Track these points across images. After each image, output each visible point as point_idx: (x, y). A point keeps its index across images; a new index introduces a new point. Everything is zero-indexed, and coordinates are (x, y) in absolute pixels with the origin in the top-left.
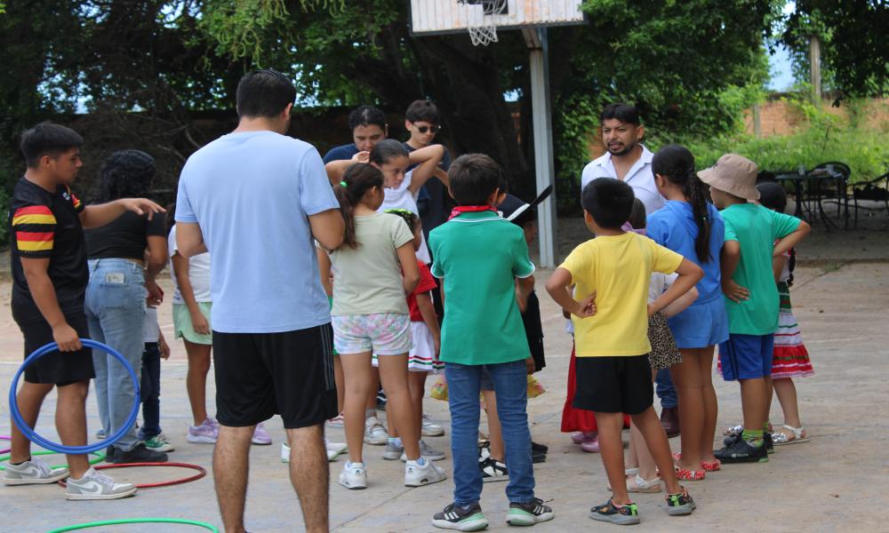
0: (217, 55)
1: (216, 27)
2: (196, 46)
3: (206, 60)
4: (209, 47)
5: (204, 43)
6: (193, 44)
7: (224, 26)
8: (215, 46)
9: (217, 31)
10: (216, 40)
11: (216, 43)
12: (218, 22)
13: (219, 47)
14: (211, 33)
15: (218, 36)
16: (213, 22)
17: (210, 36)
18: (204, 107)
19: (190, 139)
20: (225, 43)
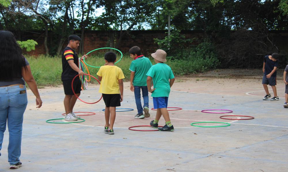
0: (283, 15)
1: (283, 7)
2: (277, 12)
3: (280, 16)
4: (281, 13)
5: (279, 12)
6: (276, 12)
7: (286, 7)
8: (283, 13)
9: (283, 8)
10: (283, 11)
11: (283, 12)
12: (284, 6)
13: (284, 13)
14: (282, 9)
15: (284, 10)
16: (282, 6)
17: (281, 10)
18: (271, 29)
19: (268, 39)
20: (286, 12)
